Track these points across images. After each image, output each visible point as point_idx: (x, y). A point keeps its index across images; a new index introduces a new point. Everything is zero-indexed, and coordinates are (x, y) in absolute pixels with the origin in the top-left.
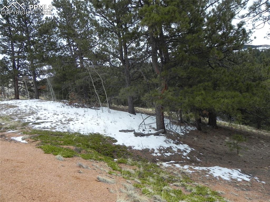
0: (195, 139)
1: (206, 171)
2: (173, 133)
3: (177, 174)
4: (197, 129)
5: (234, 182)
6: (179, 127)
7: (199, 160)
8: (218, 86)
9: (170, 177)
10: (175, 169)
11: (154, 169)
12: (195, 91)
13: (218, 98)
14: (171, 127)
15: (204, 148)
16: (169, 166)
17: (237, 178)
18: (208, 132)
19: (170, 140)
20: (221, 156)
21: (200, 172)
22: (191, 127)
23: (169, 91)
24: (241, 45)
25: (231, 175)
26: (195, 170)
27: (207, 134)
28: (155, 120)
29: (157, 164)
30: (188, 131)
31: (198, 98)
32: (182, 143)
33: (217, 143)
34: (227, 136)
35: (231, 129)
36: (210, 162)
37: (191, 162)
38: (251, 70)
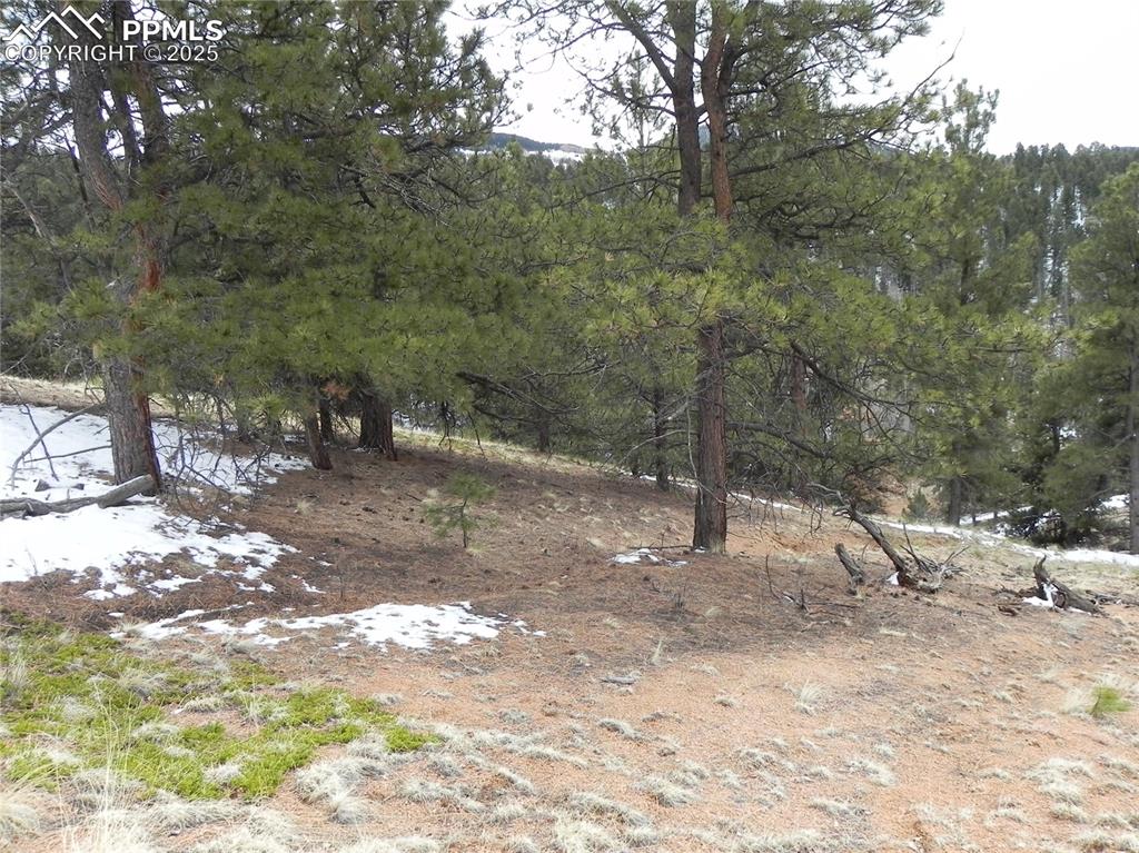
0: (303, 505)
1: (339, 628)
2: (200, 491)
3: (210, 663)
4: (310, 464)
5: (442, 653)
6: (226, 462)
7: (314, 589)
8: (393, 287)
9: (171, 682)
10: (199, 643)
11: (94, 657)
12: (292, 299)
13: (385, 333)
14: (188, 461)
15: (337, 540)
16: (174, 635)
17: (457, 633)
18: (361, 475)
19: (182, 520)
20: (401, 564)
21: (311, 635)
22: (289, 458)
23: (166, 295)
24: (483, 129)
25: (434, 629)
26: (295, 630)
27: (353, 481)
28: (107, 434)
29: (112, 636)
30: (271, 473)
31: (301, 331)
32: (242, 527)
33: (391, 513)
34: (431, 484)
35: (447, 459)
36: (359, 590)
37: (281, 599)
38: (516, 233)
